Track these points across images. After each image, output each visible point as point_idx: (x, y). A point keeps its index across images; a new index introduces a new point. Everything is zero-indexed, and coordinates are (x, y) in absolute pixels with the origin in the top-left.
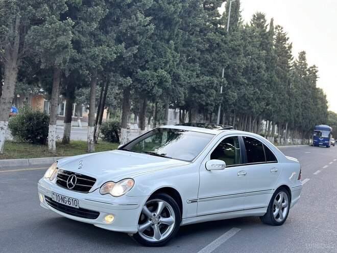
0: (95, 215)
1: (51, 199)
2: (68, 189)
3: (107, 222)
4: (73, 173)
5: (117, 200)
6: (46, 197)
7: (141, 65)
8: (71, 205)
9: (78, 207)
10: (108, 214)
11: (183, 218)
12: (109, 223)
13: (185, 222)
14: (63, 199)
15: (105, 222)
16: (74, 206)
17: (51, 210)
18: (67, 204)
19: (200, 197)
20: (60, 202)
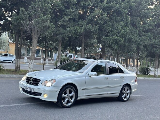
0: (40, 94)
1: (23, 89)
2: (30, 84)
3: (45, 97)
4: (32, 78)
5: (48, 88)
6: (22, 88)
7: (105, 34)
8: (31, 91)
9: (33, 91)
10: (45, 94)
11: (78, 96)
12: (45, 98)
13: (79, 98)
14: (28, 88)
15: (44, 97)
16: (32, 91)
17: (24, 93)
18: (29, 90)
19: (86, 88)
20: (27, 90)
